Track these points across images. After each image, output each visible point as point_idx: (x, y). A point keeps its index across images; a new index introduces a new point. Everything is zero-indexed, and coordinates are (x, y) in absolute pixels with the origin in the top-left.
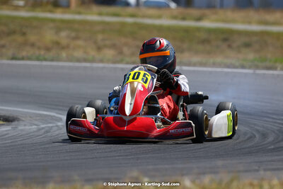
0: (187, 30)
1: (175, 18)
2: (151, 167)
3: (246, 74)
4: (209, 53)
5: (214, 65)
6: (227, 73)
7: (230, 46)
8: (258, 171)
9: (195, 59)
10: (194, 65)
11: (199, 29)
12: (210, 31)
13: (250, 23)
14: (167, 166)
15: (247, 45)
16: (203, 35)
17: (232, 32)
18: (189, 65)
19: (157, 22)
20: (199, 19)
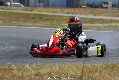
0: (27, 14)
1: (23, 10)
2: (15, 61)
3: (47, 29)
4: (35, 22)
5: (36, 26)
6: (41, 29)
7: (42, 20)
8: (51, 62)
9: (30, 24)
10: (30, 26)
11: (31, 14)
12: (35, 15)
13: (48, 12)
14: (21, 61)
15: (48, 20)
16: (33, 16)
17: (43, 15)
18: (28, 26)
19: (17, 11)
20: (31, 11)
